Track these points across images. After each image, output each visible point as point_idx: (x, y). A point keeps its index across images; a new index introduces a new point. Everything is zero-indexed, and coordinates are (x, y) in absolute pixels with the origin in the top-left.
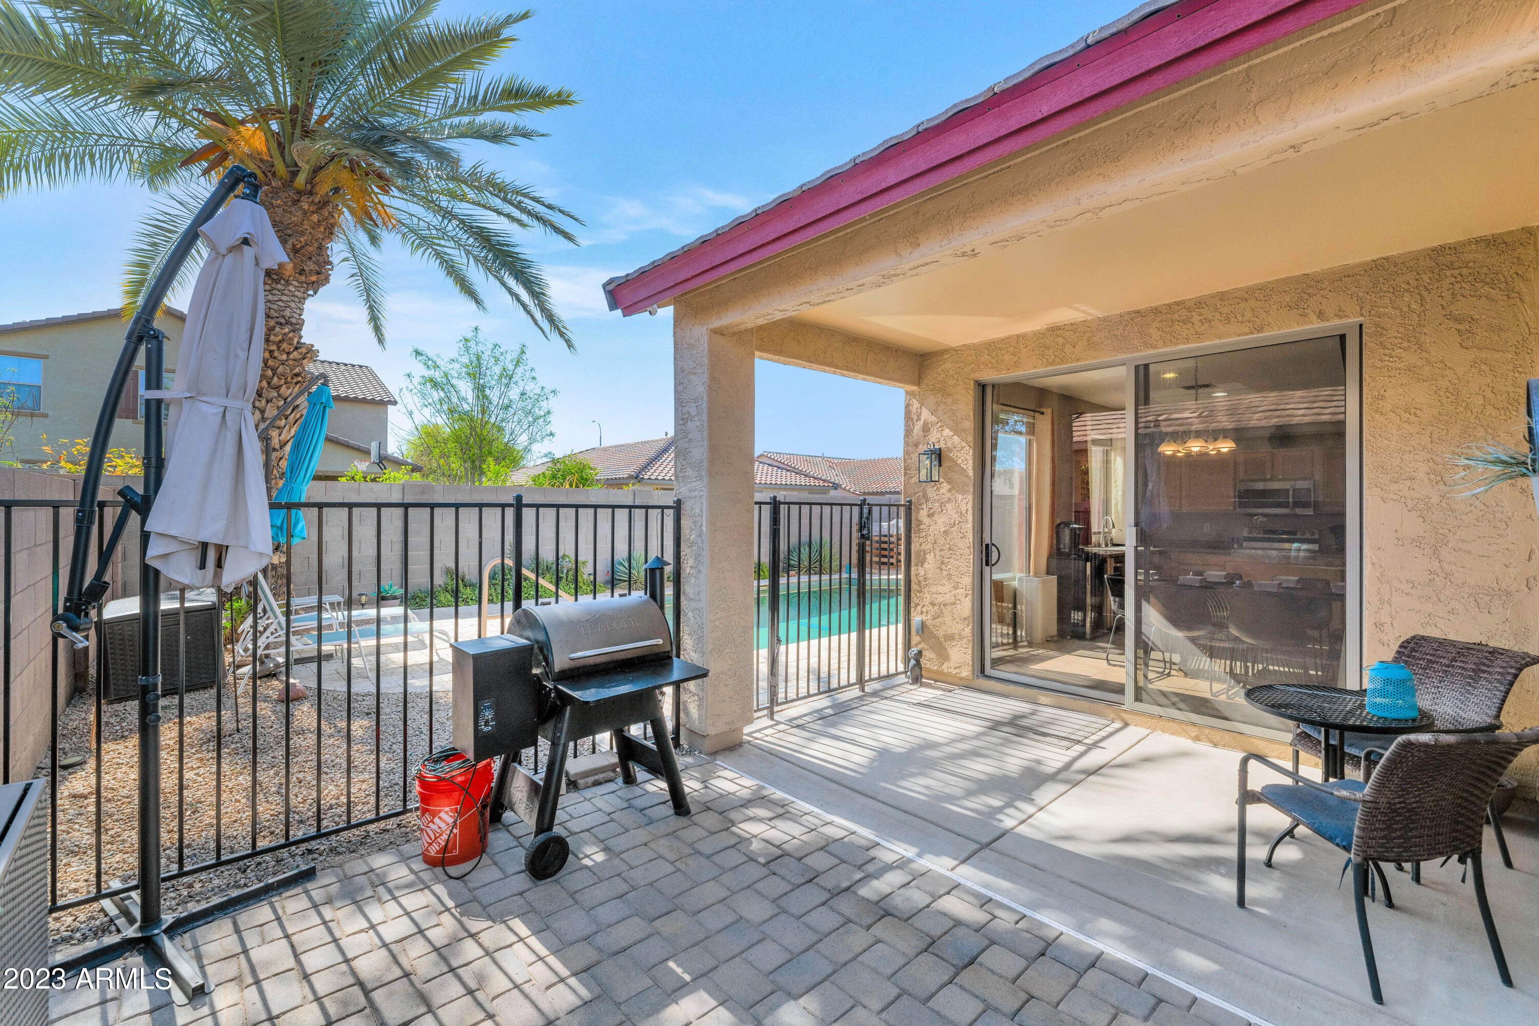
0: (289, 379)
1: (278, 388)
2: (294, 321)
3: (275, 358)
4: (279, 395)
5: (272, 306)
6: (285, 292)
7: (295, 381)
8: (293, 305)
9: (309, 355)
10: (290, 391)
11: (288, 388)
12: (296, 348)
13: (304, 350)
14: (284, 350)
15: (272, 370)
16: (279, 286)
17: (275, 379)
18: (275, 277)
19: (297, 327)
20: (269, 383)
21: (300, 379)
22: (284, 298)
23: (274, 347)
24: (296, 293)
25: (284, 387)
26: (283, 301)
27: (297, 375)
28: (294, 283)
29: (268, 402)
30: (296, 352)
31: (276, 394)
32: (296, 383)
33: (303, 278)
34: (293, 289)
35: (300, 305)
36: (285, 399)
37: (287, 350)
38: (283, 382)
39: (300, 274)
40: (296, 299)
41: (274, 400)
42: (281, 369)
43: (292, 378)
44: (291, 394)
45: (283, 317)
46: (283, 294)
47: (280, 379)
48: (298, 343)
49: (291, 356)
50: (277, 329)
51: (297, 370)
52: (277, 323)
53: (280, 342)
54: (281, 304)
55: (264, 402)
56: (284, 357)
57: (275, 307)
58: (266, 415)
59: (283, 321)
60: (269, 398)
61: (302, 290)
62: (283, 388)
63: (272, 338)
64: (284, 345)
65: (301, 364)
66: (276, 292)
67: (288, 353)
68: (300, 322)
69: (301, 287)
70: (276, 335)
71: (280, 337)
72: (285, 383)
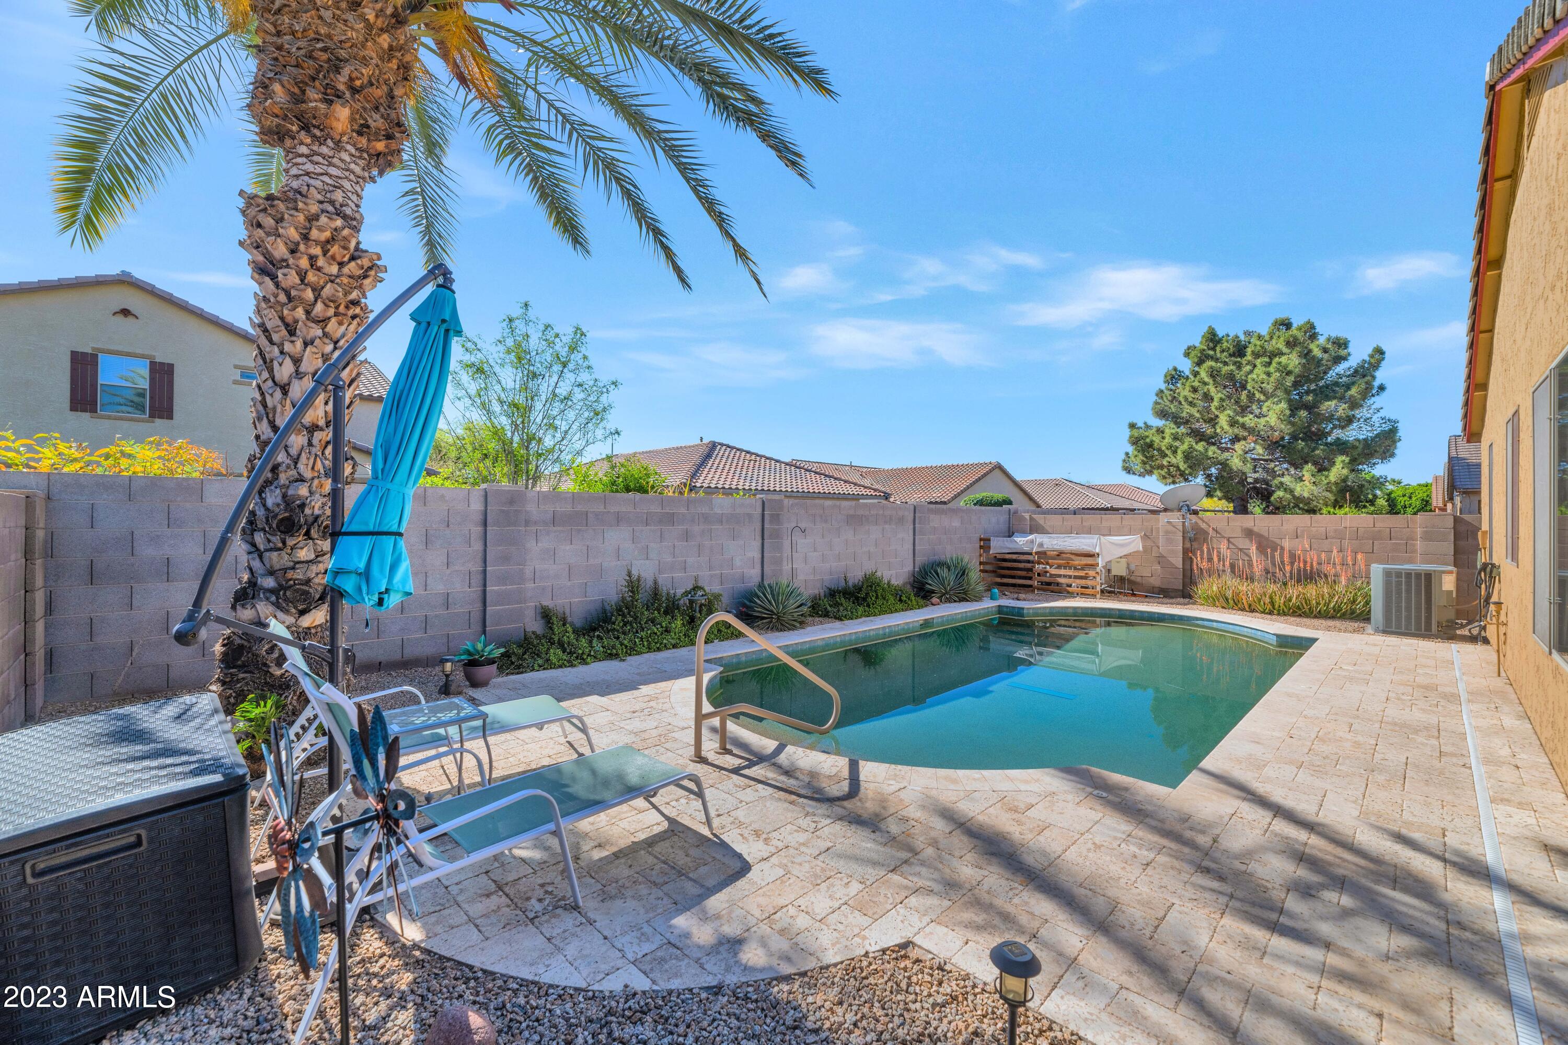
0: (342, 309)
1: (323, 322)
2: (348, 211)
3: (319, 269)
4: (326, 335)
5: (312, 182)
6: (335, 160)
7: (351, 313)
8: (346, 184)
9: (372, 273)
10: (343, 328)
11: (340, 323)
12: (353, 258)
13: (366, 263)
14: (333, 258)
15: (314, 290)
16: (324, 150)
17: (319, 307)
18: (317, 132)
19: (353, 223)
20: (308, 313)
21: (358, 311)
22: (333, 171)
23: (317, 251)
24: (353, 166)
25: (333, 320)
26: (331, 176)
27: (355, 303)
28: (349, 147)
29: (306, 344)
30: (353, 264)
31: (319, 332)
32: (354, 317)
33: (363, 142)
34: (347, 158)
35: (358, 188)
36: (336, 343)
37: (338, 258)
38: (331, 312)
39: (360, 134)
40: (352, 177)
41: (317, 342)
42: (328, 290)
43: (347, 307)
44: (343, 336)
45: (332, 202)
46: (331, 164)
47: (327, 306)
48: (357, 249)
49: (346, 270)
50: (323, 219)
51: (354, 295)
52: (323, 211)
53: (328, 242)
54: (326, 179)
55: (299, 344)
56: (334, 269)
57: (318, 183)
58: (303, 369)
59: (330, 209)
60: (309, 338)
61: (361, 162)
62: (332, 326)
63: (314, 234)
64: (335, 249)
65: (361, 286)
66: (320, 159)
67: (341, 265)
68: (357, 216)
69: (360, 157)
70: (321, 229)
71: (327, 234)
72: (336, 314)
